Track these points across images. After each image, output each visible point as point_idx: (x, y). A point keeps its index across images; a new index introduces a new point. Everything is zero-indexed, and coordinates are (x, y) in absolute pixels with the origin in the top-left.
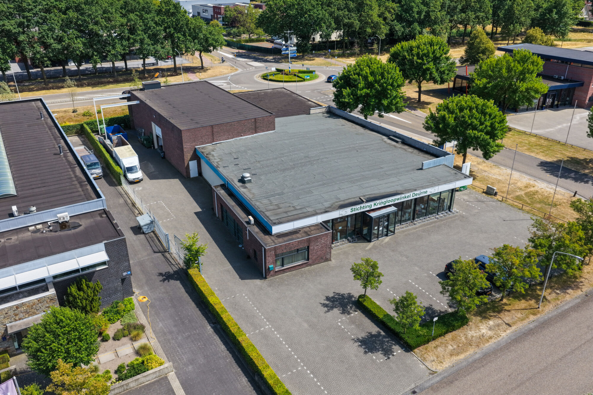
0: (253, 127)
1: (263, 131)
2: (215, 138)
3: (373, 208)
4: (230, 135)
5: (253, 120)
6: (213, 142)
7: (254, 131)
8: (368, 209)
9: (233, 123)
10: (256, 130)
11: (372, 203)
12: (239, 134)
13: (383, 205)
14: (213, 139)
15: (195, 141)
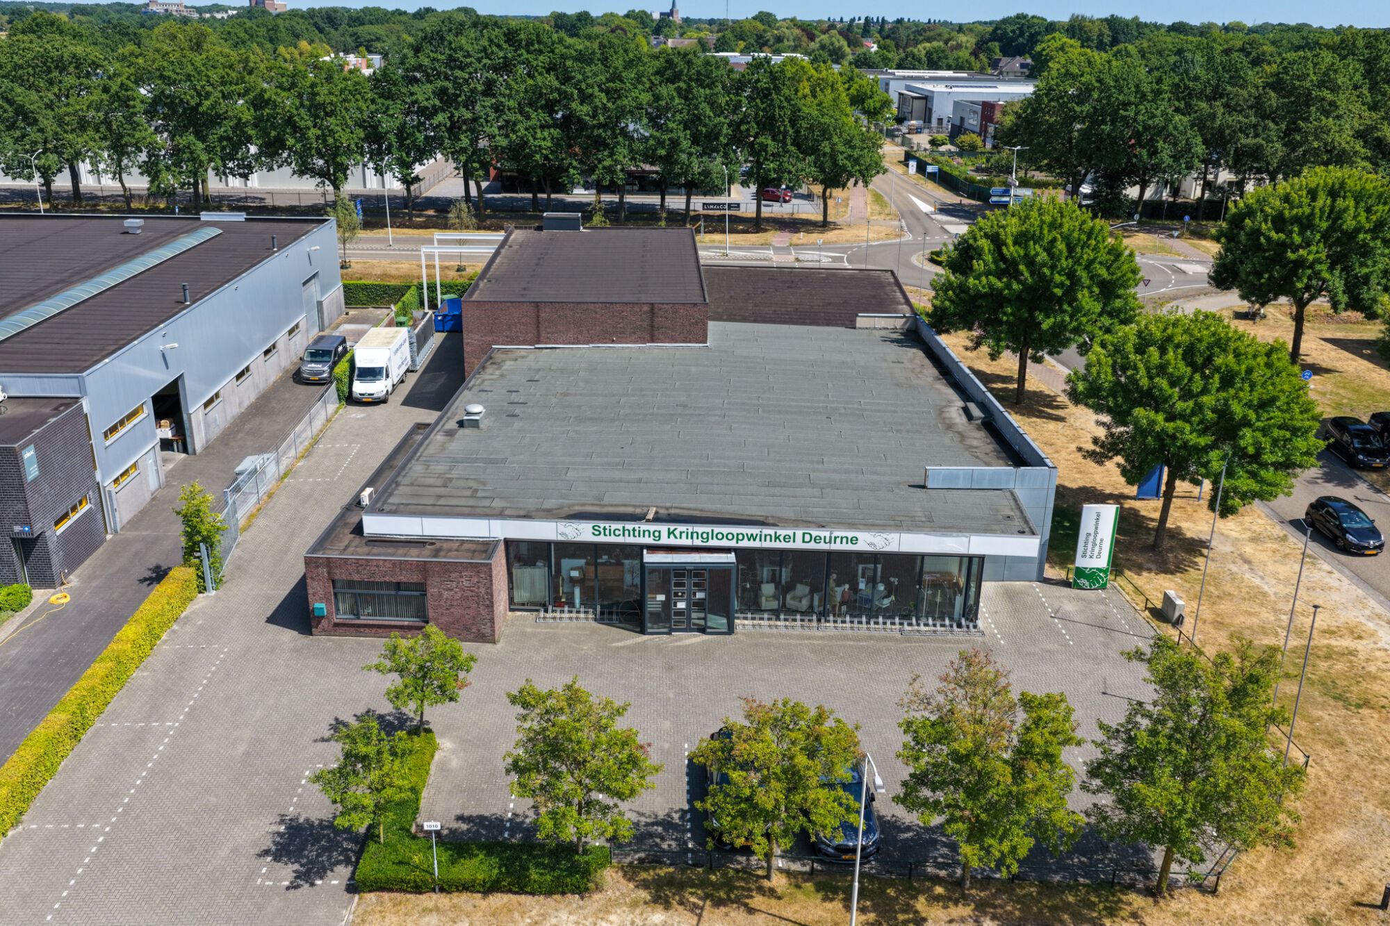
0: (645, 324)
1: (673, 340)
2: (543, 335)
3: (665, 540)
4: (581, 333)
5: (646, 308)
6: (539, 343)
7: (647, 336)
8: (649, 540)
9: (591, 307)
10: (652, 334)
11: (663, 528)
12: (606, 336)
13: (698, 542)
14: (539, 335)
15: (492, 332)
